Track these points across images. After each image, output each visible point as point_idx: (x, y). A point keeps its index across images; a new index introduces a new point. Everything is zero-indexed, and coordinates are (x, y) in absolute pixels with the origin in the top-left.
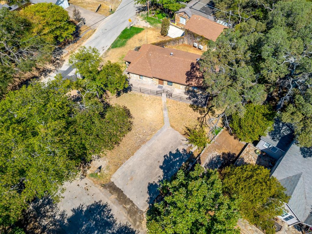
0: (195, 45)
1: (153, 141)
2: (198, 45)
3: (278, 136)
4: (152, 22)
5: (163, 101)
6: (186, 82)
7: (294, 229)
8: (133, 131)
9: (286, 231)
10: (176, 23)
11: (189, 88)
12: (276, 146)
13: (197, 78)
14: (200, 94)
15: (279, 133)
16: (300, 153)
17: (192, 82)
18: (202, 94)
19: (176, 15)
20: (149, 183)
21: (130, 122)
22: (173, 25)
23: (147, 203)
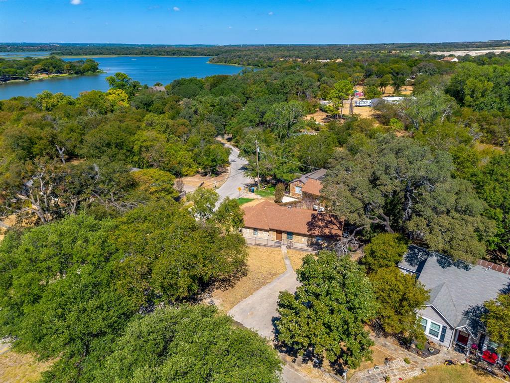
0: (315, 207)
1: (275, 284)
2: (319, 208)
3: (416, 261)
4: (264, 194)
5: (283, 252)
6: (308, 231)
7: (455, 352)
8: (249, 276)
9: (446, 354)
10: (291, 194)
11: (312, 239)
12: (416, 271)
13: (320, 227)
14: (326, 247)
15: (416, 259)
16: (438, 264)
17: (315, 232)
18: (328, 246)
19: (291, 185)
20: (273, 317)
21: (245, 269)
22: (288, 196)
23: (272, 333)
